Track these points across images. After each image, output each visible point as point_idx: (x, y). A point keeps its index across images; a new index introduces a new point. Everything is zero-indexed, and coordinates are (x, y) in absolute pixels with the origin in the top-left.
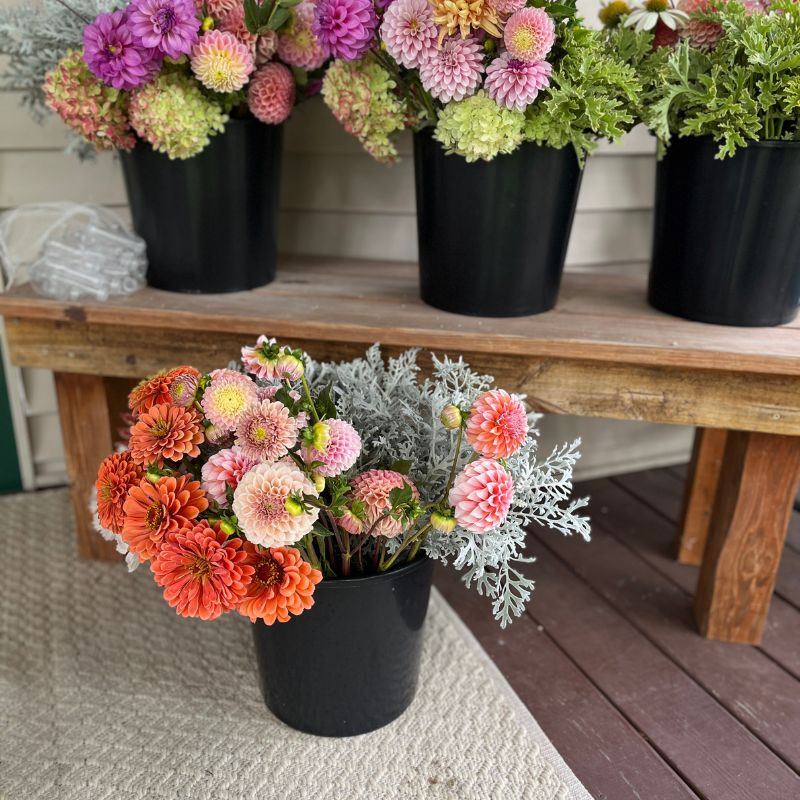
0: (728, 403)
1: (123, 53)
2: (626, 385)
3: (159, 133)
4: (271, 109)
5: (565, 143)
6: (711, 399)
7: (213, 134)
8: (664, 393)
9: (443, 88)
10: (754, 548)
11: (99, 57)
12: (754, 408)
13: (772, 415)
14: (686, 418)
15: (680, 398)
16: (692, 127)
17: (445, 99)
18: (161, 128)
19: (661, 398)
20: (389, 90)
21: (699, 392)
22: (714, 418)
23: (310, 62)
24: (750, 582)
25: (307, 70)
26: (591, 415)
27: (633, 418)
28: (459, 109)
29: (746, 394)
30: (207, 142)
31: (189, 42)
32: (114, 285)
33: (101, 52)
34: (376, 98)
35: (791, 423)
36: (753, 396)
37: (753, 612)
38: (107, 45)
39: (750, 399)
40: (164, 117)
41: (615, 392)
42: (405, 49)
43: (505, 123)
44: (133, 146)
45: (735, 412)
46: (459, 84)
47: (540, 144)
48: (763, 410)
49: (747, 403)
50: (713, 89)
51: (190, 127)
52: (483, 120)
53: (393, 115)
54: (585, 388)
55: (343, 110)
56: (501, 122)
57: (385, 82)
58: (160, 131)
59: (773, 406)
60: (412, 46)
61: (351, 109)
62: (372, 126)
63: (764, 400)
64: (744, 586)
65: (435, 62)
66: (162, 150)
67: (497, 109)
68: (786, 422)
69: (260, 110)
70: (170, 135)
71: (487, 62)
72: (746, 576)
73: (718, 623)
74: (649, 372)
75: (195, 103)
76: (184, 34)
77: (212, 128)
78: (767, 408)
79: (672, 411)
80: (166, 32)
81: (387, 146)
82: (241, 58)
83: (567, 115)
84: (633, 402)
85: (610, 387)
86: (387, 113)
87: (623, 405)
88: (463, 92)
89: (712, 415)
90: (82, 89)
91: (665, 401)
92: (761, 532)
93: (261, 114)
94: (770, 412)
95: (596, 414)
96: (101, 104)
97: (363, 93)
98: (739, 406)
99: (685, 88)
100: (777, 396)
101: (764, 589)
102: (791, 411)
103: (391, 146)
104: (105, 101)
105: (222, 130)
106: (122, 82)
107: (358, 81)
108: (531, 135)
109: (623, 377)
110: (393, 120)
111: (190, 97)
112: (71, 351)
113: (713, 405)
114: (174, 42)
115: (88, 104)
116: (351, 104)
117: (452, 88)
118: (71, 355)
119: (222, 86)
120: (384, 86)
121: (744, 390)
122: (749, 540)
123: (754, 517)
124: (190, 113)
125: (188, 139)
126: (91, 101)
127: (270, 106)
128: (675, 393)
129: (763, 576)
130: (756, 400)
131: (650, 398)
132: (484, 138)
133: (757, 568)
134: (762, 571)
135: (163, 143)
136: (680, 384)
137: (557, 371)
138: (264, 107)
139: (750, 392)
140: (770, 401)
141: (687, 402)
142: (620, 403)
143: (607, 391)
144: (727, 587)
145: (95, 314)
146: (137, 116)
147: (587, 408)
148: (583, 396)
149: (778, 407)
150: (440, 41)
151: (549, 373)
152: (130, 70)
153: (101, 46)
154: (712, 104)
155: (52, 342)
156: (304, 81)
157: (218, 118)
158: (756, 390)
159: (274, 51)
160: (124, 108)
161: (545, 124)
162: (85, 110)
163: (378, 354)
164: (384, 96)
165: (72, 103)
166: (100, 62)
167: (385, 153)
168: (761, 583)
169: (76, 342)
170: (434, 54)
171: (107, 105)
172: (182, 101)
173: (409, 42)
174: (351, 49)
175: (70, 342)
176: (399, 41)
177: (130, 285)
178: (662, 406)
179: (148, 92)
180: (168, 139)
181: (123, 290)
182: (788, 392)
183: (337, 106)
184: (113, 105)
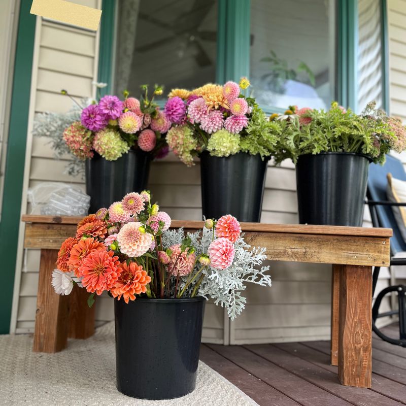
0: (333, 251)
1: (95, 117)
2: (289, 245)
3: (103, 148)
4: (146, 143)
5: (257, 152)
6: (325, 250)
7: (123, 153)
8: (305, 248)
9: (209, 125)
10: (358, 330)
11: (86, 118)
12: (344, 253)
13: (352, 256)
14: (316, 259)
15: (312, 250)
16: (303, 145)
17: (210, 131)
18: (104, 146)
19: (304, 250)
20: (190, 135)
21: (320, 247)
22: (328, 259)
23: (163, 129)
24: (360, 349)
25: (161, 132)
26: (275, 259)
27: (293, 260)
28: (215, 135)
29: (340, 247)
30: (121, 155)
31: (119, 113)
32: (75, 210)
33: (87, 116)
34: (186, 137)
35: (361, 259)
36: (343, 248)
37: (365, 367)
38: (90, 114)
39: (342, 249)
40: (106, 142)
41: (284, 248)
42: (196, 114)
43: (232, 139)
44: (92, 157)
45: (336, 256)
46: (215, 124)
47: (246, 152)
48: (349, 254)
49: (341, 251)
50: (308, 131)
51: (116, 147)
52: (224, 137)
53: (192, 143)
54: (271, 246)
55: (174, 144)
56: (231, 139)
57: (189, 132)
58: (104, 147)
59: (352, 252)
60: (198, 113)
61: (176, 142)
62: (184, 148)
63: (348, 250)
64: (357, 352)
65: (206, 118)
66: (103, 156)
67: (229, 134)
68: (359, 259)
69: (142, 144)
70: (107, 149)
71: (225, 119)
72: (358, 346)
73: (348, 376)
74: (297, 239)
75: (118, 139)
76: (118, 110)
77: (123, 151)
78: (350, 253)
79: (309, 256)
80: (112, 109)
81: (190, 157)
82: (137, 120)
83: (255, 137)
84: (292, 252)
85: (282, 246)
86: (189, 143)
87: (288, 254)
88: (216, 127)
89: (327, 258)
90: (78, 132)
91: (306, 252)
92: (360, 321)
93: (143, 145)
94: (351, 255)
95: (277, 259)
96: (84, 138)
97: (181, 136)
98: (338, 253)
99: (299, 133)
100: (353, 248)
101: (367, 354)
102: (360, 254)
103: (191, 156)
104: (85, 136)
105: (127, 152)
106: (93, 127)
107: (179, 132)
108: (243, 147)
109: (287, 241)
110: (192, 145)
111: (116, 137)
112: (51, 239)
113: (326, 252)
114: (114, 112)
115: (79, 137)
116: (176, 140)
117: (213, 126)
118: (51, 241)
119: (128, 130)
120: (189, 134)
121: (339, 245)
122: (355, 325)
123: (355, 313)
124: (116, 142)
125: (114, 151)
126: (80, 136)
127: (146, 142)
128: (310, 248)
129: (366, 346)
130: (345, 250)
131: (299, 250)
132: (225, 145)
133: (362, 342)
134: (365, 343)
135: (104, 153)
136: (311, 244)
137: (259, 240)
138: (144, 143)
139: (341, 246)
140: (350, 250)
141: (315, 252)
142: (286, 253)
143: (280, 248)
144: (349, 353)
145: (65, 219)
146: (96, 142)
147: (273, 256)
148: (270, 251)
149: (354, 252)
150: (208, 112)
151: (255, 241)
152: (97, 122)
153: (88, 115)
154: (309, 136)
155: (44, 235)
156: (160, 137)
157: (126, 147)
158: (343, 245)
159: (149, 123)
160: (91, 141)
161: (247, 143)
162: (77, 139)
163: (183, 232)
164: (189, 137)
165: (73, 137)
166: (86, 119)
167: (189, 160)
168: (365, 350)
169: (55, 235)
170: (206, 116)
171: (85, 138)
172: (113, 137)
173: (197, 112)
174: (177, 117)
175: (52, 235)
176: (193, 111)
177: (82, 211)
178: (305, 254)
179: (102, 133)
180: (106, 151)
181: (79, 213)
182: (357, 246)
183: (171, 143)
184: (88, 139)
